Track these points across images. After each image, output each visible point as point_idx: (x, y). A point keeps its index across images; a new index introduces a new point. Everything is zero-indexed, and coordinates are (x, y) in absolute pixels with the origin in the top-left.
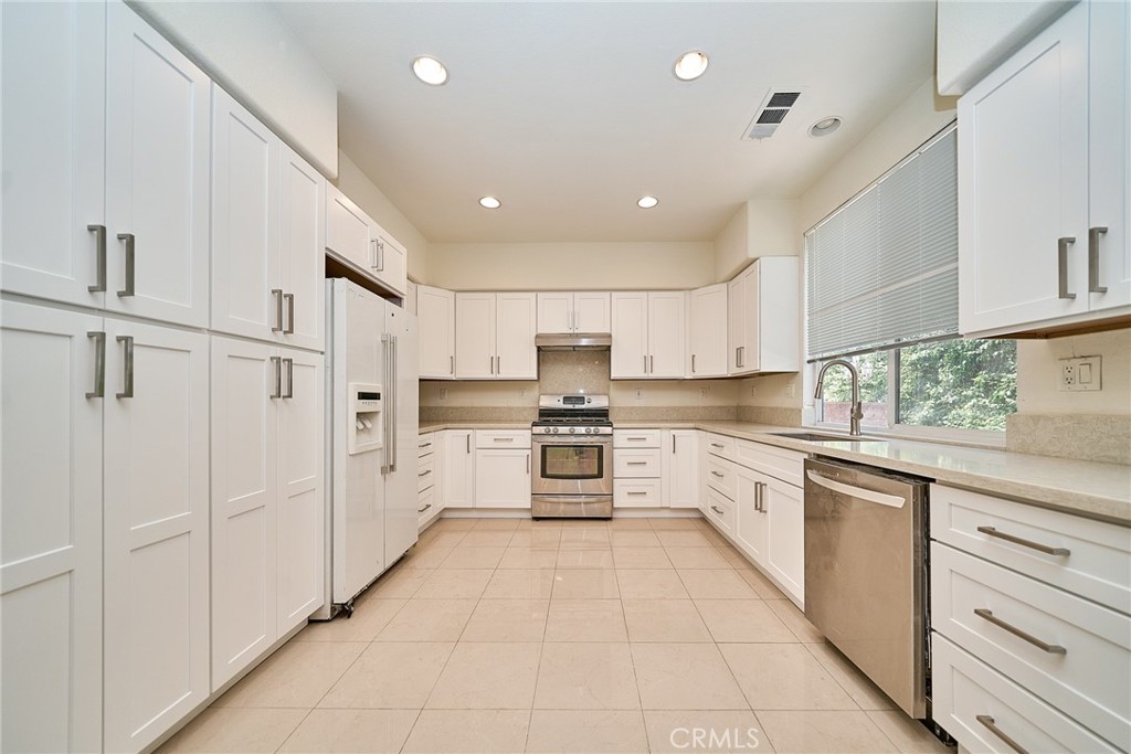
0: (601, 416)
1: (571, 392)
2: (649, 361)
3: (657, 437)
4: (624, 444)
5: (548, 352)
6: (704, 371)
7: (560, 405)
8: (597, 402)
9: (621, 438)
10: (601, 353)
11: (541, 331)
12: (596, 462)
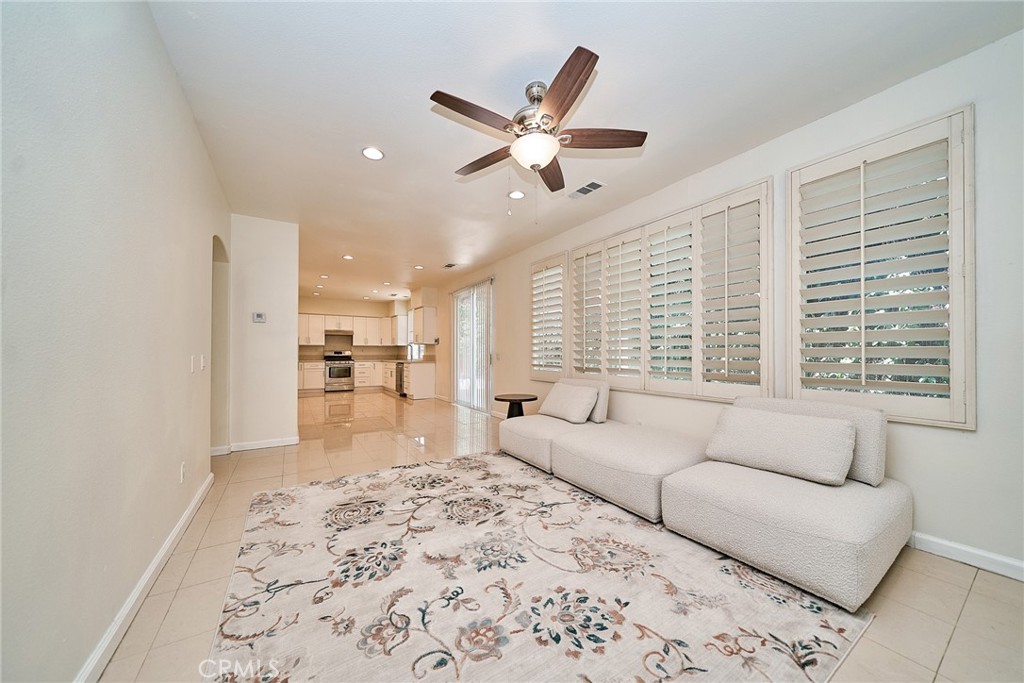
0: (348, 358)
1: (338, 350)
2: (366, 340)
3: (368, 364)
4: (358, 367)
5: (329, 335)
6: (384, 344)
7: (333, 354)
8: (348, 353)
9: (357, 364)
10: (349, 337)
11: (327, 329)
12: (347, 373)
